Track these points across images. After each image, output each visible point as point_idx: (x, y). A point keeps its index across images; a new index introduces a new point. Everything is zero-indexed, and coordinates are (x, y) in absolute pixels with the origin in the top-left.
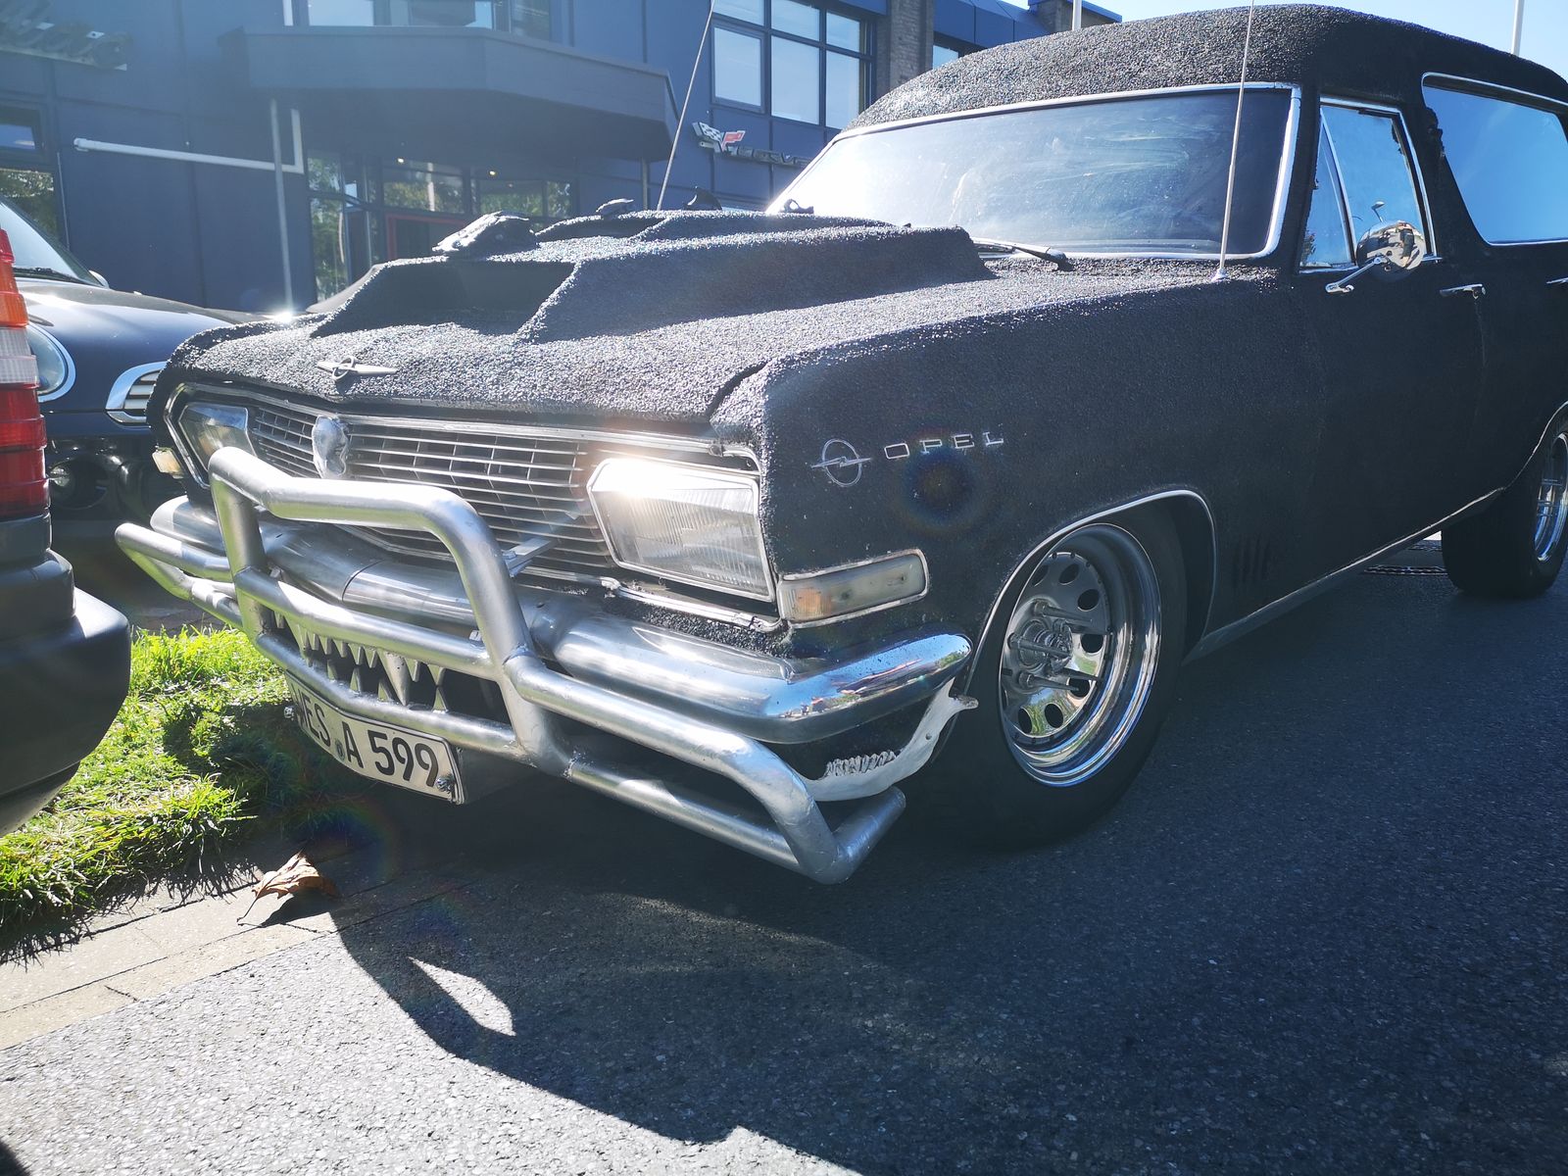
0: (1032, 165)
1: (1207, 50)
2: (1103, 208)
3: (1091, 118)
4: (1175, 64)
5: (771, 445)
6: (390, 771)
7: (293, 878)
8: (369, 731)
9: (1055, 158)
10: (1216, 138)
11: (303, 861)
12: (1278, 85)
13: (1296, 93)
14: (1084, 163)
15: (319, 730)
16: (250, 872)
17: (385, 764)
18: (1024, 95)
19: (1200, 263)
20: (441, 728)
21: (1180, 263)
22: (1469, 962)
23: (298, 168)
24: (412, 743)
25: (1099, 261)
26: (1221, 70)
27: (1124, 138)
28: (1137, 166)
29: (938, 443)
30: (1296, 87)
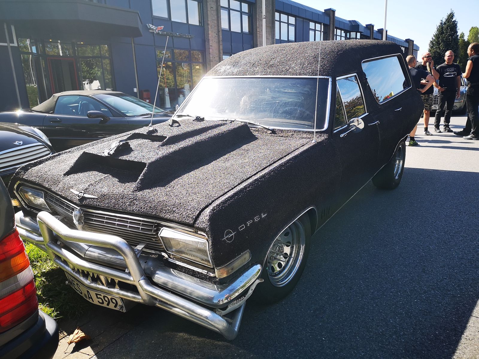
0: (262, 97)
1: (307, 64)
2: (282, 113)
3: (277, 84)
4: (299, 68)
5: (212, 236)
6: (103, 303)
7: (78, 337)
8: (96, 294)
9: (268, 96)
10: (310, 93)
11: (80, 331)
12: (326, 77)
13: (330, 80)
14: (276, 98)
15: (78, 289)
16: (63, 333)
17: (101, 301)
18: (257, 73)
19: (309, 132)
20: (118, 294)
21: (304, 132)
22: (381, 331)
23: (15, 44)
24: (110, 297)
25: (282, 130)
26: (311, 72)
27: (286, 91)
28: (291, 100)
29: (251, 221)
30: (330, 78)
